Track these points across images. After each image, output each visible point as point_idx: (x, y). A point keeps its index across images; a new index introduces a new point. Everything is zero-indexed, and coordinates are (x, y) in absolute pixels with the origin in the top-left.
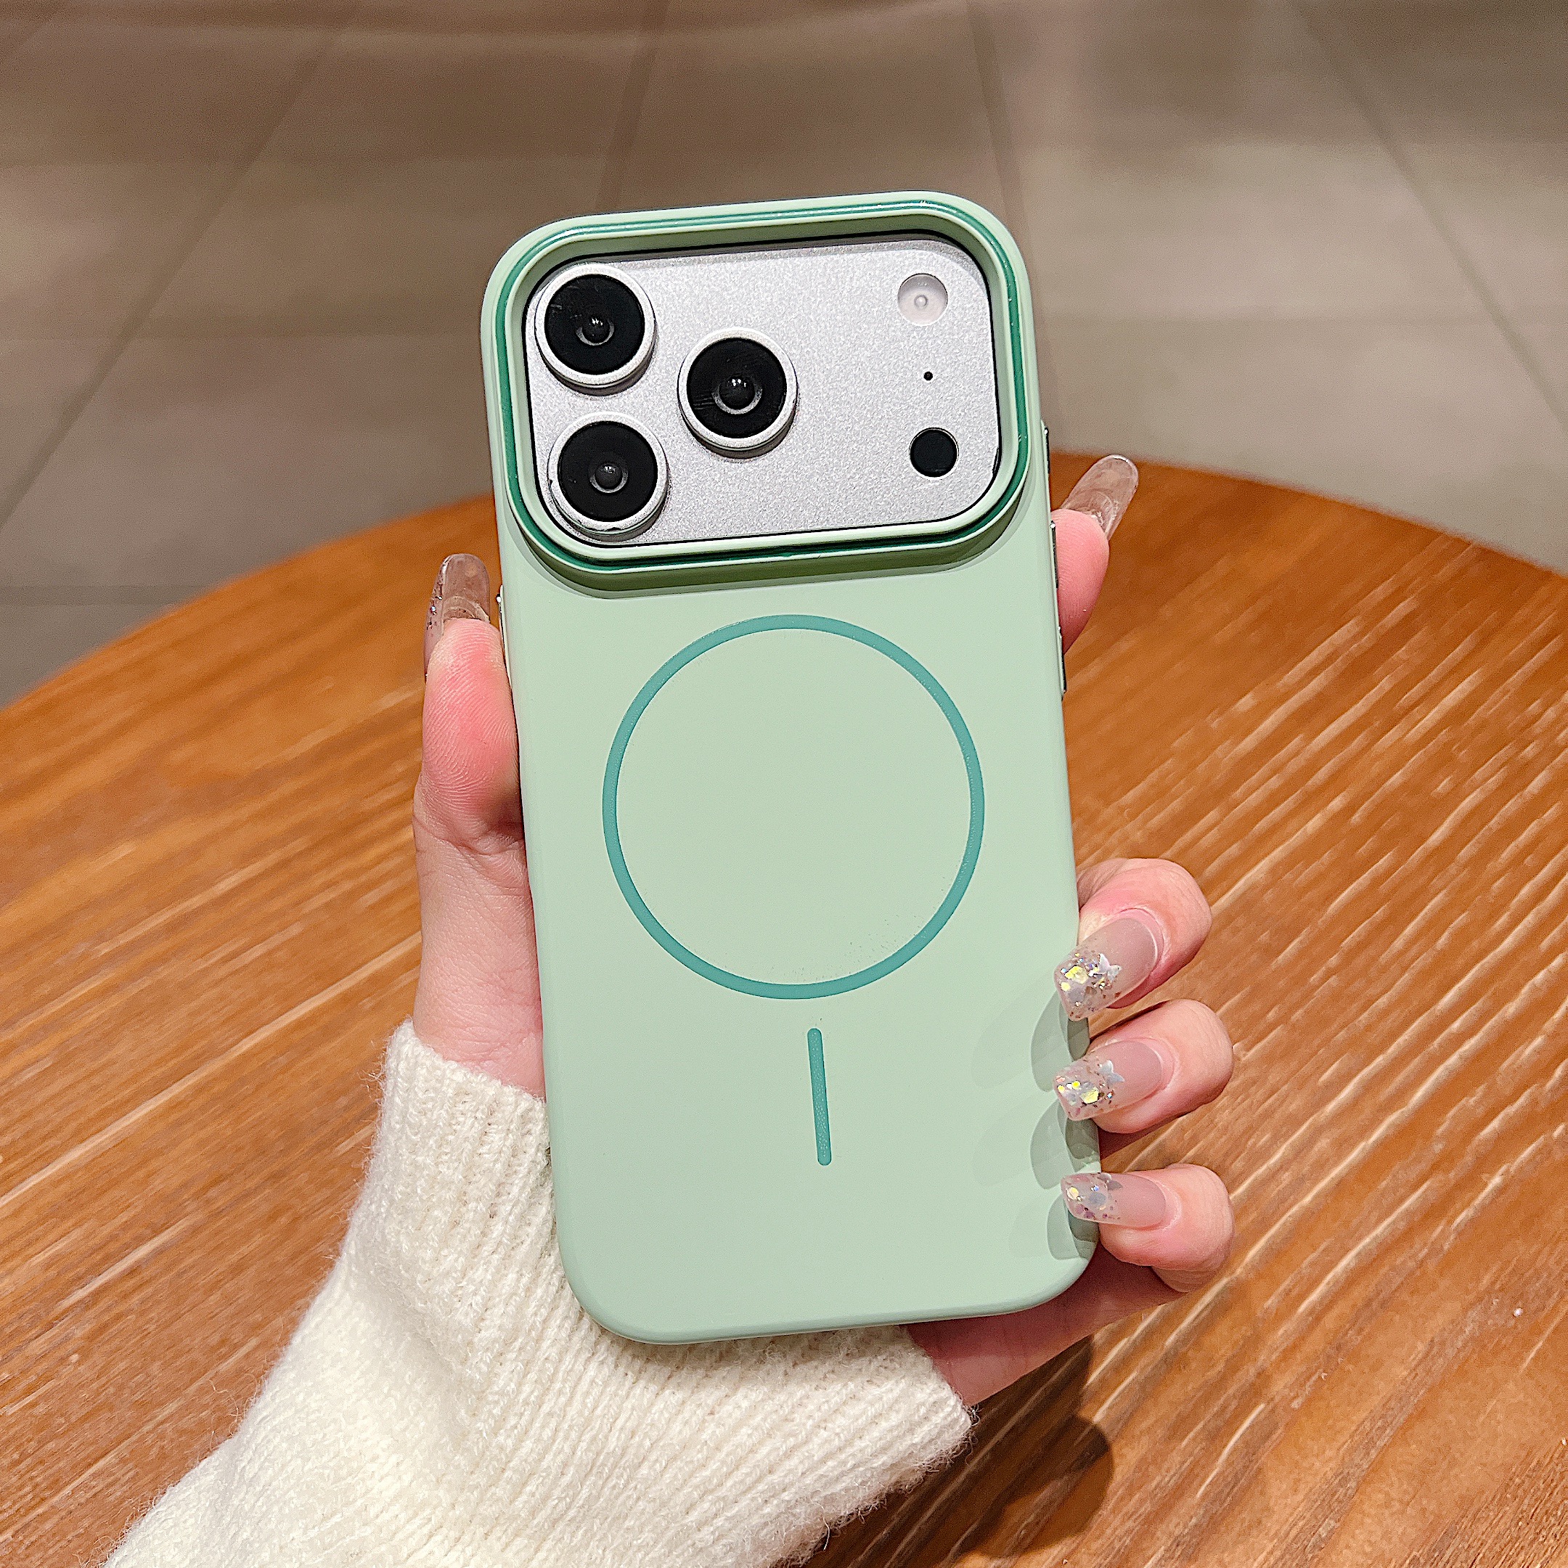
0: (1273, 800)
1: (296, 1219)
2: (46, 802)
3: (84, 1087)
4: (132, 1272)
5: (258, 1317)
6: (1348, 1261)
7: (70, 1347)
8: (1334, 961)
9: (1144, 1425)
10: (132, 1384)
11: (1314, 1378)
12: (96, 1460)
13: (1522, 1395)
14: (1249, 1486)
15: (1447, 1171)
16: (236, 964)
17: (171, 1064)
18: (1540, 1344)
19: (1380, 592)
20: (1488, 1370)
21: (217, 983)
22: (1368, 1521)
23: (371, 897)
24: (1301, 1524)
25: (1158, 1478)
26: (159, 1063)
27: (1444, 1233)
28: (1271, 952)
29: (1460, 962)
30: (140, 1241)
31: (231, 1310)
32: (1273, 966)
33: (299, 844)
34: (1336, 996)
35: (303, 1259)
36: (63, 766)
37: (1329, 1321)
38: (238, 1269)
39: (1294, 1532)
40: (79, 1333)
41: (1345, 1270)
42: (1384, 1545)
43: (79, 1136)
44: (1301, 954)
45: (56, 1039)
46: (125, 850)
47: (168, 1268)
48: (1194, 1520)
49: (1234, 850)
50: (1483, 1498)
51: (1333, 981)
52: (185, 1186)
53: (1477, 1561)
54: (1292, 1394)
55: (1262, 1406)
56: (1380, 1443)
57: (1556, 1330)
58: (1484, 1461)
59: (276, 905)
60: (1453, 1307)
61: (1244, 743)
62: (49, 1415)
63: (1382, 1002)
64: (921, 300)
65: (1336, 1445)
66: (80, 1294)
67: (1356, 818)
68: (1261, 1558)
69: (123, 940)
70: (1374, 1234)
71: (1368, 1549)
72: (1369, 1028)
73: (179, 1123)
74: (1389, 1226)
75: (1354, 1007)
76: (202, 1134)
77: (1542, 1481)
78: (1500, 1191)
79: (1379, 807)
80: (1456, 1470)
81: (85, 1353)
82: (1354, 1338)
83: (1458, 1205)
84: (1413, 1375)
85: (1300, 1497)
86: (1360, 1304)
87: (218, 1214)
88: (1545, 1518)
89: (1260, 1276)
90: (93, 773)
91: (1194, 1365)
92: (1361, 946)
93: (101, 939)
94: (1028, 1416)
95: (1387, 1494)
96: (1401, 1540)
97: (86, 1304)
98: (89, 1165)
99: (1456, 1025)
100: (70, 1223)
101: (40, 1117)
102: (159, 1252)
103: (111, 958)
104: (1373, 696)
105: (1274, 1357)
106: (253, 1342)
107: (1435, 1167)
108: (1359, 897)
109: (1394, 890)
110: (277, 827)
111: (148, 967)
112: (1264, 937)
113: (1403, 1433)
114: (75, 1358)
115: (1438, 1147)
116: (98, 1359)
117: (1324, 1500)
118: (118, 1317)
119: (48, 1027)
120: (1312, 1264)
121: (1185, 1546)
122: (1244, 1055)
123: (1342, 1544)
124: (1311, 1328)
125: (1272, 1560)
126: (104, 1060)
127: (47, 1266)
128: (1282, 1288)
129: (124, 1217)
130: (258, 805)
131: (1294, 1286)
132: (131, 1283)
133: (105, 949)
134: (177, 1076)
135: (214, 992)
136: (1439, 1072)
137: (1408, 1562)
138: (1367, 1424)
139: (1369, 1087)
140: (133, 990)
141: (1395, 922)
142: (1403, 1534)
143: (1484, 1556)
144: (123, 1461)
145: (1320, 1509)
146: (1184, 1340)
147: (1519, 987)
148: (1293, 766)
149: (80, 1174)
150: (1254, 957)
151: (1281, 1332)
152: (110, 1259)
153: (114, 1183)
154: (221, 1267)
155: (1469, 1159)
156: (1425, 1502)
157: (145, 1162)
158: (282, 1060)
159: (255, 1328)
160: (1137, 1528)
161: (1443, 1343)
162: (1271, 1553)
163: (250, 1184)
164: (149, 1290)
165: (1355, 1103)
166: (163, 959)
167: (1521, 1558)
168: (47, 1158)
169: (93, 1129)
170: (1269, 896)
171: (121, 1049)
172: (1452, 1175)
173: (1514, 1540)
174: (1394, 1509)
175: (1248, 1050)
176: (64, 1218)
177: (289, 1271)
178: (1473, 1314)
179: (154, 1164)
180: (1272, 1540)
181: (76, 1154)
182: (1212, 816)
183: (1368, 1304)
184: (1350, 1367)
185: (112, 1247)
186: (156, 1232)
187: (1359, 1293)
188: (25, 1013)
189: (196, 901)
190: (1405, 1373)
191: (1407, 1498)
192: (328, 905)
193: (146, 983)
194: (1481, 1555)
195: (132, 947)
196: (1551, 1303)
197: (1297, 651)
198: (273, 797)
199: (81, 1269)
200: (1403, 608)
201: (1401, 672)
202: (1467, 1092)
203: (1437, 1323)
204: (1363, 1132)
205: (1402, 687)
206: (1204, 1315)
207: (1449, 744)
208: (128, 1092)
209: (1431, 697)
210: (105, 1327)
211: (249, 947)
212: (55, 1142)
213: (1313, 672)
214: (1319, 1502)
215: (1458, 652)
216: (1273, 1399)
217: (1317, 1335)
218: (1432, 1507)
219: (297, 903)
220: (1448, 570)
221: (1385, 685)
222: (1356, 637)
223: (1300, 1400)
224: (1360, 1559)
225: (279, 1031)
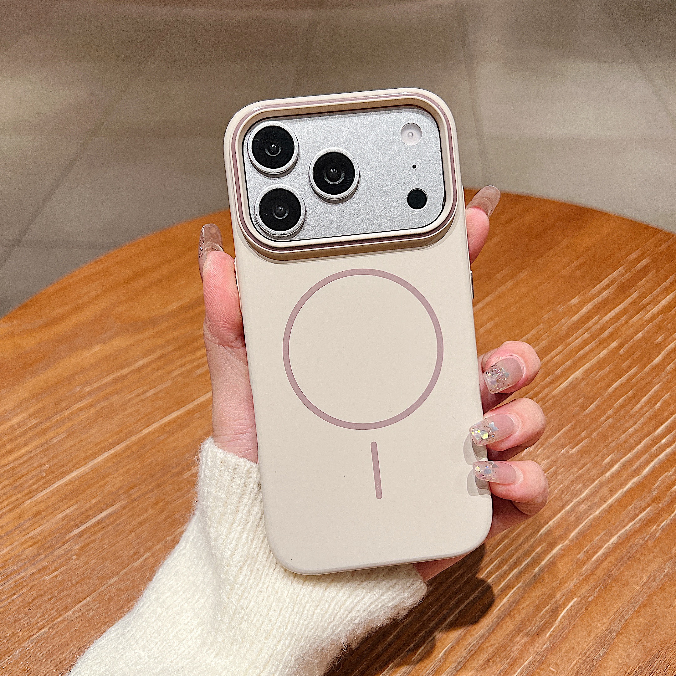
0: (585, 343)
1: (166, 504)
2: (63, 328)
3: (79, 446)
4: (98, 523)
5: (150, 544)
6: (614, 539)
7: (72, 553)
8: (611, 412)
9: (524, 605)
10: (98, 569)
11: (598, 589)
12: (83, 600)
14: (569, 633)
15: (658, 503)
16: (143, 397)
17: (114, 438)
19: (634, 255)
20: (674, 588)
21: (135, 405)
22: (620, 650)
24: (592, 649)
25: (530, 628)
26: (110, 437)
27: (657, 529)
28: (584, 407)
29: (666, 414)
30: (101, 510)
31: (139, 540)
32: (584, 413)
33: (170, 348)
34: (611, 427)
35: (169, 521)
36: (71, 313)
37: (605, 564)
38: (142, 524)
39: (588, 653)
40: (76, 548)
41: (613, 543)
42: (627, 660)
43: (76, 466)
44: (597, 408)
45: (67, 426)
46: (96, 348)
48: (545, 646)
49: (568, 363)
51: (610, 420)
52: (120, 488)
53: (668, 669)
54: (588, 595)
55: (576, 599)
56: (626, 617)
58: (672, 627)
59: (160, 373)
60: (659, 561)
61: (573, 319)
62: (63, 580)
63: (632, 430)
65: (608, 617)
66: (77, 531)
67: (622, 351)
68: (574, 663)
69: (96, 385)
70: (625, 529)
71: (620, 662)
72: (625, 441)
73: (119, 462)
74: (632, 525)
75: (619, 432)
76: (128, 467)
79: (631, 347)
80: (659, 630)
81: (78, 555)
82: (616, 573)
83: (663, 518)
84: (642, 589)
85: (591, 638)
86: (619, 558)
87: (134, 501)
89: (576, 544)
90: (84, 316)
91: (546, 581)
92: (623, 406)
93: (87, 384)
94: (475, 599)
95: (629, 639)
96: (635, 658)
97: (79, 536)
98: (80, 478)
99: (663, 441)
100: (73, 502)
101: (60, 457)
102: (110, 515)
103: (90, 393)
104: (630, 299)
105: (581, 578)
106: (148, 554)
107: (653, 501)
108: (622, 385)
109: (638, 382)
110: (160, 341)
111: (106, 397)
112: (581, 401)
113: (637, 613)
114: (74, 557)
115: (654, 493)
116: (84, 558)
117: (602, 640)
119: (63, 421)
120: (599, 540)
121: (541, 657)
122: (571, 451)
123: (609, 659)
124: (598, 567)
125: (579, 664)
126: (86, 435)
127: (63, 519)
128: (585, 549)
129: (95, 500)
130: (152, 331)
131: (591, 549)
132: (97, 528)
133: (88, 389)
134: (118, 443)
135: (133, 409)
136: (656, 461)
137: (637, 667)
138: (621, 609)
139: (624, 467)
140: (99, 406)
141: (638, 396)
142: (636, 655)
143: (671, 667)
144: (94, 600)
145: (600, 644)
146: (542, 570)
148: (594, 329)
149: (77, 481)
150: (576, 409)
151: (584, 568)
152: (89, 518)
153: (90, 487)
154: (135, 522)
155: (668, 498)
156: (645, 642)
157: (103, 478)
158: (162, 438)
159: (149, 549)
160: (521, 648)
161: (655, 576)
162: (578, 661)
163: (148, 489)
164: (105, 531)
165: (618, 473)
166: (112, 394)
168: (63, 475)
169: (82, 464)
170: (582, 384)
171: (94, 430)
172: (660, 505)
174: (632, 645)
175: (573, 449)
176: (70, 500)
177: (163, 526)
178: (668, 564)
179: (107, 479)
180: (579, 656)
181: (76, 473)
182: (559, 348)
183: (622, 558)
184: (614, 584)
185: (90, 513)
186: (108, 507)
187: (619, 553)
188: (55, 414)
189: (126, 371)
190: (638, 588)
191: (637, 641)
192: (181, 374)
193: (105, 403)
194: (669, 666)
195: (100, 388)
197: (597, 279)
198: (159, 328)
199: (77, 521)
200: (644, 262)
201: (642, 289)
202: (667, 470)
203: (652, 568)
204: (622, 486)
205: (643, 296)
206: (551, 560)
207: (663, 321)
208: (97, 449)
209: (655, 301)
210: (87, 545)
211: (148, 390)
212: (67, 468)
213: (604, 289)
214: (599, 641)
215: (668, 282)
216: (580, 596)
217: (600, 569)
218: (649, 645)
219: (169, 373)
220: (664, 246)
221: (635, 295)
222: (623, 274)
223: (592, 597)
224: (617, 666)
225: (161, 425)
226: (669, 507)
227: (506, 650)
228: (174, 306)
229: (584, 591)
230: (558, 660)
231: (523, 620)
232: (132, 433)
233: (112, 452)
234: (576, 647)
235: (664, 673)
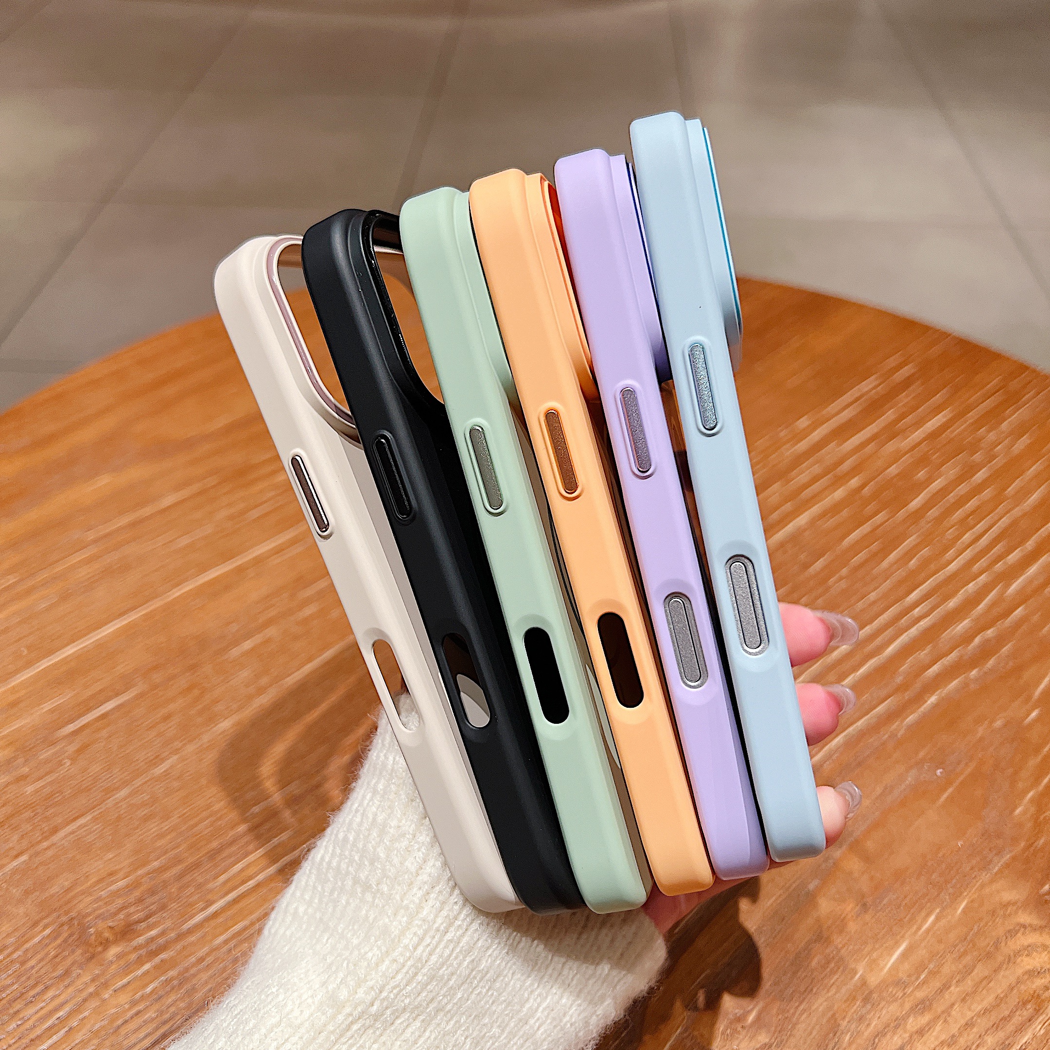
0: (814, 479)
1: (203, 691)
2: (57, 451)
4: (102, 717)
5: (178, 743)
6: (839, 739)
7: (65, 756)
8: (844, 571)
13: (937, 817)
15: (903, 693)
18: (951, 790)
19: (892, 361)
20: (918, 803)
22: (838, 880)
23: (255, 514)
24: (798, 881)
27: (899, 726)
28: (806, 566)
29: (923, 576)
30: (108, 699)
32: (806, 573)
33: (212, 481)
34: (844, 590)
40: (71, 750)
41: (837, 743)
44: (824, 567)
45: (60, 586)
46: (104, 481)
47: (124, 715)
51: (843, 583)
52: (137, 669)
57: (961, 783)
58: (911, 852)
59: (199, 514)
60: (901, 768)
61: (799, 445)
67: (866, 491)
69: (104, 531)
70: (857, 725)
71: (837, 896)
72: (863, 610)
73: (134, 635)
74: (866, 721)
78: (936, 706)
79: (878, 486)
80: (894, 857)
81: (73, 760)
83: (909, 711)
90: (87, 435)
92: (862, 565)
93: (88, 529)
98: (77, 657)
99: (916, 611)
101: (49, 629)
103: (95, 541)
104: (882, 420)
106: (175, 757)
107: (896, 690)
108: (864, 537)
109: (885, 533)
112: (802, 557)
115: (899, 679)
119: (56, 579)
127: (52, 711)
133: (92, 537)
136: (905, 636)
140: (108, 559)
141: (884, 552)
145: (810, 874)
147: (957, 591)
148: (829, 460)
150: (796, 567)
154: (157, 715)
155: (918, 686)
161: (892, 788)
164: (112, 727)
168: (51, 652)
170: (807, 534)
172: (906, 695)
177: (198, 719)
178: (911, 773)
182: (776, 486)
183: (849, 763)
189: (147, 511)
196: (960, 767)
197: (838, 393)
200: (905, 371)
201: (901, 407)
202: (922, 648)
203: (889, 778)
204: (856, 668)
205: (901, 416)
207: (927, 450)
209: (918, 423)
210: (87, 746)
213: (846, 406)
215: (938, 398)
219: (211, 514)
221: (890, 414)
222: (874, 387)
225: (198, 586)
226: (919, 698)
228: (222, 422)
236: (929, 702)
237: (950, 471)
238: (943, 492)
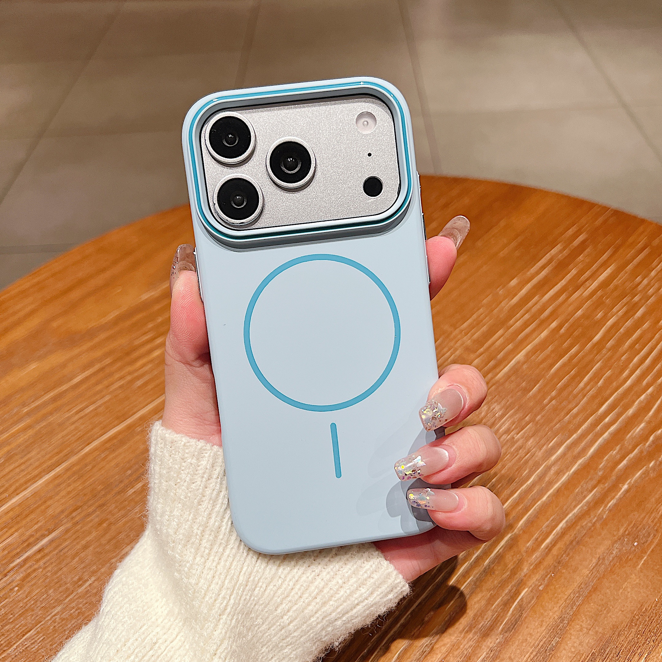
0: (526, 325)
1: (110, 524)
3: (18, 470)
4: (40, 551)
5: (95, 567)
6: (562, 524)
7: (14, 585)
8: (554, 393)
9: (476, 600)
10: (41, 599)
11: (549, 576)
12: (26, 634)
13: (638, 580)
14: (521, 625)
15: (604, 483)
16: (82, 414)
17: (55, 459)
18: (646, 557)
19: (570, 232)
20: (623, 570)
21: (73, 423)
22: (573, 637)
23: (139, 383)
24: (544, 640)
25: (483, 623)
26: (50, 458)
27: (603, 511)
28: (527, 391)
29: (608, 392)
30: (44, 536)
31: (82, 566)
32: (528, 397)
33: (108, 361)
34: (555, 409)
35: (114, 541)
37: (555, 551)
38: (85, 547)
39: (541, 643)
40: (18, 578)
41: (561, 528)
42: (580, 648)
43: (16, 492)
44: (539, 391)
45: (5, 449)
46: (33, 366)
47: (55, 549)
48: (498, 640)
49: (510, 346)
50: (622, 626)
51: (554, 402)
52: (62, 512)
53: (620, 653)
54: (539, 584)
55: (526, 589)
56: (577, 604)
57: (653, 551)
58: (623, 609)
59: (99, 387)
60: (608, 543)
61: (513, 301)
62: (6, 614)
63: (575, 410)
64: (365, 123)
65: (559, 605)
66: (18, 561)
67: (562, 331)
68: (527, 656)
69: (33, 405)
70: (573, 512)
71: (573, 650)
72: (569, 422)
73: (59, 485)
74: (580, 508)
75: (563, 414)
76: (69, 489)
77: (647, 617)
78: (627, 491)
79: (571, 326)
80: (610, 614)
81: (21, 587)
82: (565, 558)
83: (609, 498)
84: (591, 573)
85: (544, 628)
86: (568, 543)
87: (77, 523)
88: (649, 633)
89: (524, 532)
90: (19, 333)
91: (497, 572)
92: (566, 386)
93: (24, 405)
95: (581, 626)
96: (587, 645)
97: (21, 565)
98: (20, 505)
99: (607, 420)
100: (13, 530)
102: (52, 541)
103: (28, 414)
104: (569, 277)
105: (532, 567)
106: (93, 579)
107: (599, 482)
108: (564, 365)
109: (579, 361)
110: (98, 353)
111: (44, 417)
112: (524, 384)
113: (588, 598)
114: (17, 588)
115: (600, 473)
116: (26, 589)
117: (554, 629)
118: (35, 570)
120: (547, 526)
121: (494, 652)
122: (516, 436)
123: (561, 648)
124: (547, 554)
125: (532, 656)
126: (26, 458)
127: (4, 549)
128: (534, 537)
129: (36, 527)
130: (89, 344)
131: (539, 536)
132: (39, 556)
133: (26, 410)
134: (58, 464)
135: (73, 427)
136: (600, 441)
137: (590, 655)
138: (572, 595)
139: (569, 448)
140: (38, 427)
141: (580, 375)
142: (588, 642)
143: (623, 651)
144: (38, 633)
145: (552, 633)
146: (493, 562)
147: (634, 402)
148: (534, 310)
149: (17, 508)
150: (519, 393)
151: (534, 556)
152: (30, 546)
153: (31, 512)
154: (78, 547)
155: (614, 478)
156: (597, 628)
157: (45, 502)
158: (103, 455)
159: (94, 573)
160: (474, 644)
161: (604, 559)
162: (532, 653)
163: (90, 510)
164: (48, 558)
165: (564, 454)
166: (51, 413)
167: (639, 651)
168: (3, 502)
169: (21, 489)
170: (525, 366)
171: (33, 453)
172: (606, 485)
173: (636, 643)
174: (584, 632)
175: (518, 434)
176: (11, 528)
177: (107, 547)
178: (616, 545)
179: (49, 503)
180: (532, 647)
181: (15, 500)
182: (500, 332)
183: (571, 542)
184: (564, 571)
185: (32, 540)
186: (50, 533)
187: (567, 538)
189: (64, 387)
190: (588, 572)
191: (589, 627)
192: (121, 387)
193: (43, 424)
194: (622, 650)
195: (38, 408)
196: (650, 539)
197: (535, 259)
198: (96, 340)
199: (18, 550)
200: (581, 238)
201: (581, 266)
202: (612, 449)
203: (601, 550)
204: (568, 468)
205: (581, 273)
206: (501, 550)
207: (602, 296)
208: (36, 472)
209: (594, 276)
210: (29, 575)
211: (87, 407)
212: (6, 495)
213: (543, 267)
214: (552, 630)
215: (605, 257)
216: (531, 586)
217: (550, 557)
218: (600, 630)
219: (108, 387)
220: (600, 220)
221: (574, 272)
222: (561, 251)
223: (543, 586)
224: (570, 655)
225: (102, 442)
226: (615, 487)
227: (459, 647)
228: (112, 316)
229: (535, 579)
230: (511, 654)
231: (475, 615)
232: (72, 453)
233: (52, 474)
234: (529, 639)
235: (616, 658)
236: (623, 489)
237: (619, 310)
238: (616, 326)
